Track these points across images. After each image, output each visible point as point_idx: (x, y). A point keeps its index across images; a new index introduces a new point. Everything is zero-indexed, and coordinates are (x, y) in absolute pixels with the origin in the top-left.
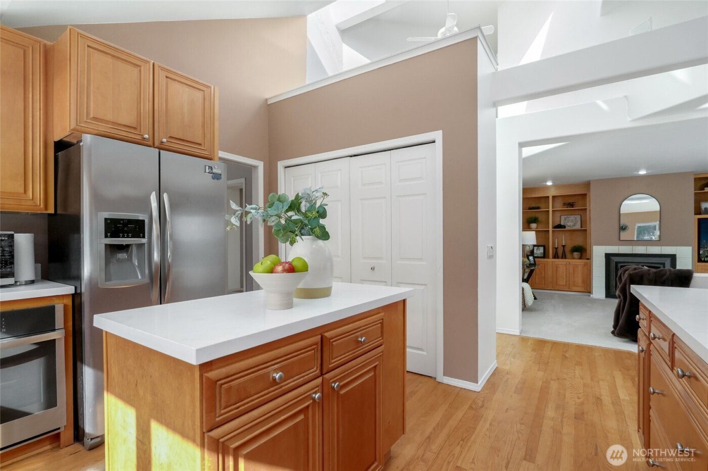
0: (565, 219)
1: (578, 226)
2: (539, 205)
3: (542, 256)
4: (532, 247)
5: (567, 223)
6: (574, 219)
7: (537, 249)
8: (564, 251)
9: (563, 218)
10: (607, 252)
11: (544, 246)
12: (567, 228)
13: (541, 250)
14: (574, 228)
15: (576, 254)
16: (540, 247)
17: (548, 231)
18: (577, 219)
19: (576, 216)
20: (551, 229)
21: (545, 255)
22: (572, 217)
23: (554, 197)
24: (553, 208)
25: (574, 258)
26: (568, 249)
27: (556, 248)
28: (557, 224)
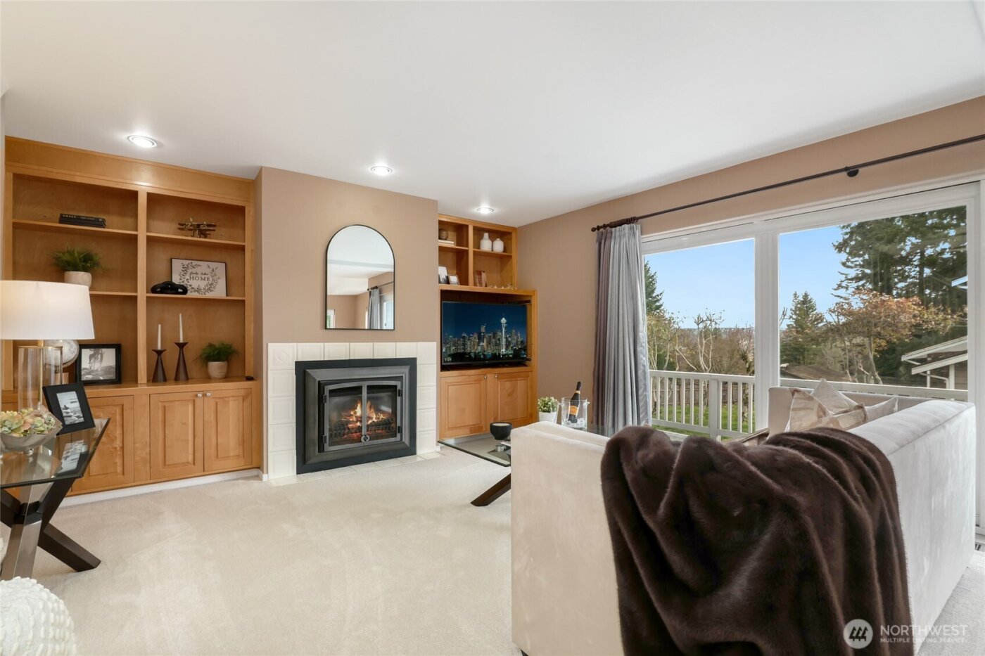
0: (185, 270)
1: (219, 292)
2: (101, 217)
3: (112, 376)
4: (75, 348)
5: (191, 282)
6: (208, 271)
7: (91, 357)
8: (182, 361)
9: (177, 265)
10: (300, 360)
11: (118, 348)
12: (190, 295)
13: (108, 358)
14: (209, 295)
15: (215, 367)
16: (104, 350)
17: (135, 298)
18: (217, 272)
19: (213, 265)
20: (142, 293)
21: (122, 375)
22: (203, 267)
23: (152, 198)
24: (148, 230)
25: (208, 378)
26: (191, 354)
27: (159, 353)
28: (161, 279)
